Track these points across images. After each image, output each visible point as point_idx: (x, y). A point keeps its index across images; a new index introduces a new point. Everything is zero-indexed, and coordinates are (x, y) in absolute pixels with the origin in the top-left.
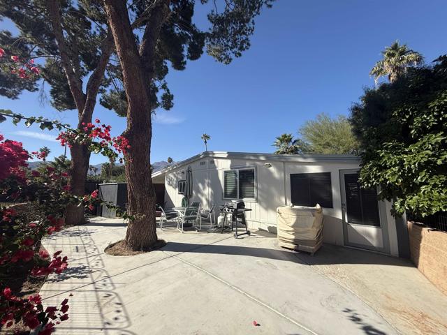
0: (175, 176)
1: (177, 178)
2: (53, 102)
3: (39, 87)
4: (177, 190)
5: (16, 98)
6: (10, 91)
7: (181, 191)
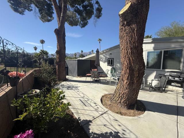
0: (104, 56)
1: (106, 57)
2: (40, 17)
3: (32, 9)
4: (106, 63)
5: (23, 14)
6: (20, 10)
7: (109, 64)
